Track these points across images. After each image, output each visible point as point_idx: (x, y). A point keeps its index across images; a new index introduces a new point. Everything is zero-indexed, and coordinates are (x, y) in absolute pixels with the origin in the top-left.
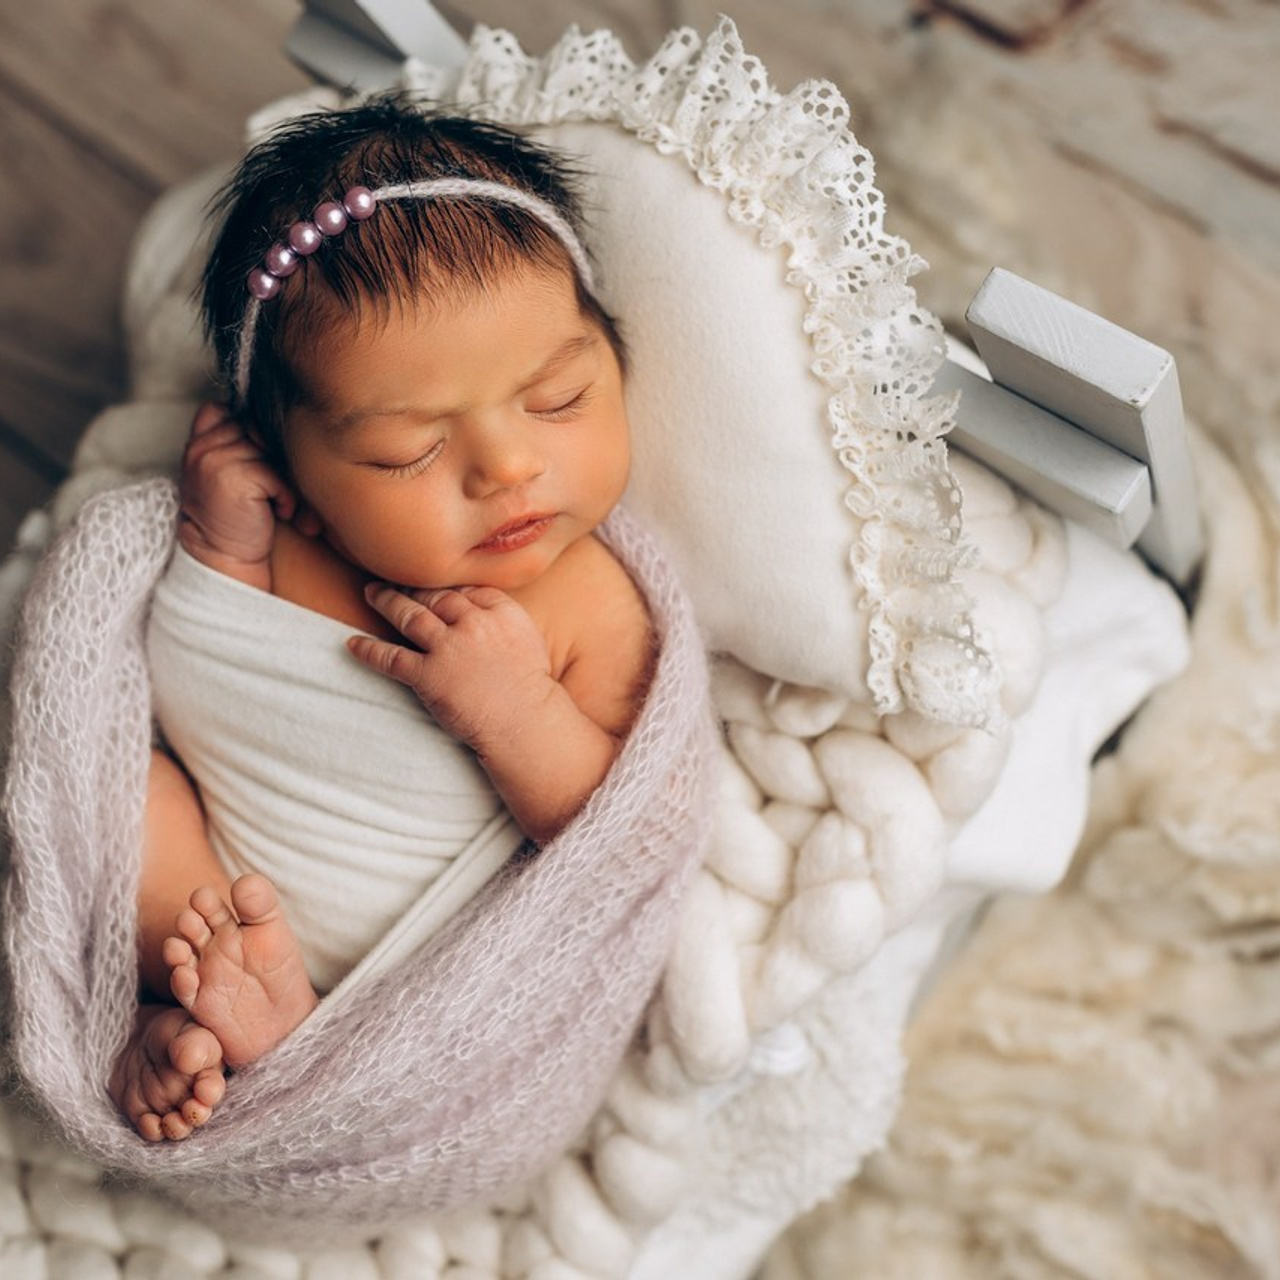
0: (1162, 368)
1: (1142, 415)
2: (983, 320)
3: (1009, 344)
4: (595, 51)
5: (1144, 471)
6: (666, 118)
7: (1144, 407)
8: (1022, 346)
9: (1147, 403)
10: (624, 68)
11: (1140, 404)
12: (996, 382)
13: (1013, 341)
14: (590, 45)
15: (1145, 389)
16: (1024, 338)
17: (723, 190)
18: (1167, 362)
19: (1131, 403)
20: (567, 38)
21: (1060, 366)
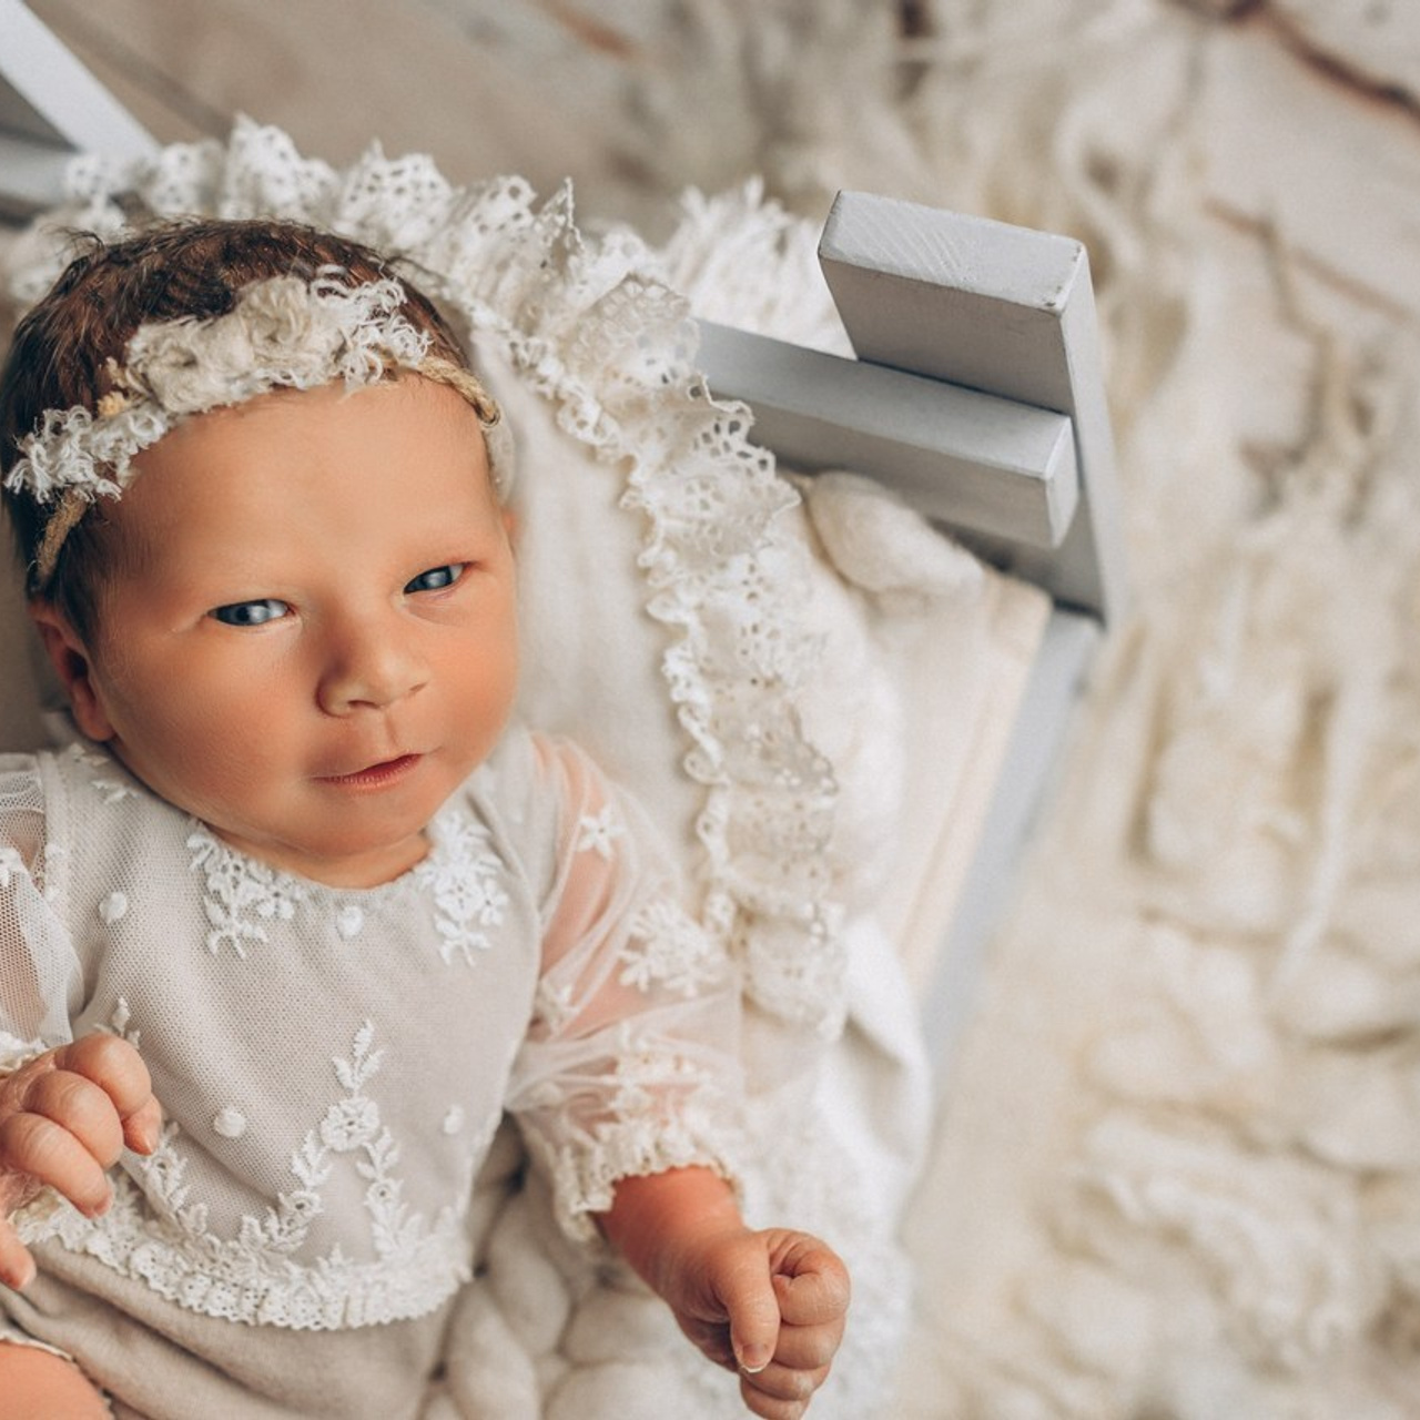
0: (1075, 259)
1: (1063, 322)
2: (842, 254)
3: (879, 274)
4: (403, 181)
5: (1067, 421)
6: (484, 292)
7: (1064, 310)
8: (895, 272)
9: (1066, 304)
10: (433, 185)
11: (1058, 307)
12: (862, 359)
13: (884, 269)
14: (397, 173)
15: (1059, 288)
16: (895, 261)
17: (550, 396)
18: (1079, 250)
19: (1046, 308)
20: (367, 159)
21: (949, 285)
